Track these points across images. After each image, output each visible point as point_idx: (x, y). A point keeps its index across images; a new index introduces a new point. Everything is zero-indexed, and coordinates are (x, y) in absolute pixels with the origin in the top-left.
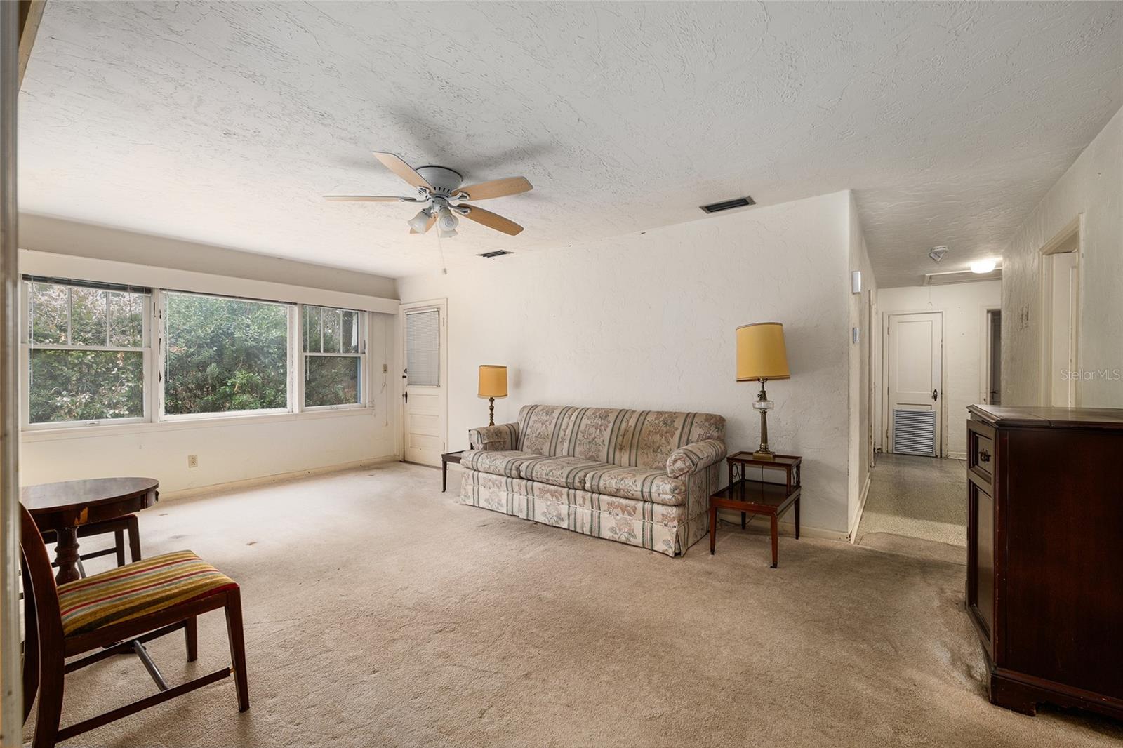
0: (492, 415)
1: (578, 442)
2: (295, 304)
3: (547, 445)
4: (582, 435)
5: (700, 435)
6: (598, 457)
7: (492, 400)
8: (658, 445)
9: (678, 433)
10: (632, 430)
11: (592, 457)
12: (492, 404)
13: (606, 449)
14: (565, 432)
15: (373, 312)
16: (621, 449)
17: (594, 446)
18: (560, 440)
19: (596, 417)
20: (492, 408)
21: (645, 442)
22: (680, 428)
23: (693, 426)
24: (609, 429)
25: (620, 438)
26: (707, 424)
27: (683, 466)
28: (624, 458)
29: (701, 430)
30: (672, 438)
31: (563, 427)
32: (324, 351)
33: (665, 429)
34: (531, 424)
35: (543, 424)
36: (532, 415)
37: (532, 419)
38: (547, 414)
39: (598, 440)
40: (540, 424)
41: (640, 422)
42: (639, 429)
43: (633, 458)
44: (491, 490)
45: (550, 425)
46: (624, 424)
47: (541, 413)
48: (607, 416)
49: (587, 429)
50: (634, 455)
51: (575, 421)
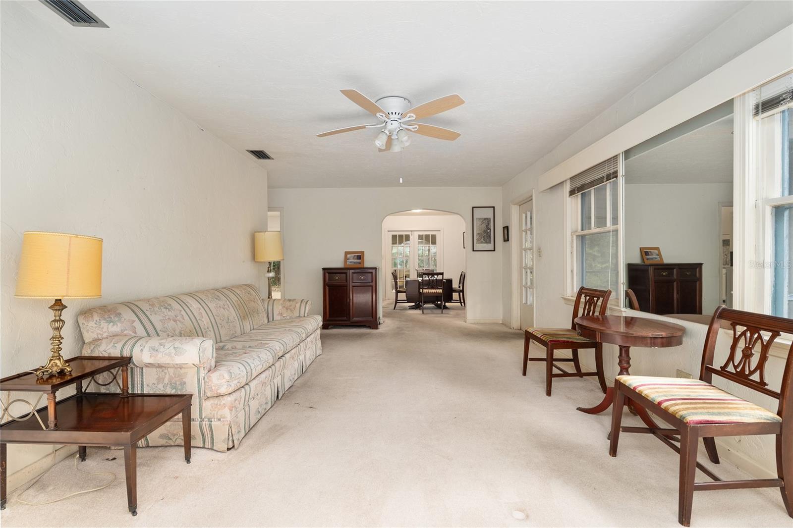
4: (218, 318)
7: (59, 307)
12: (60, 314)
34: (159, 327)
35: (175, 321)
36: (148, 315)
37: (155, 319)
38: (166, 308)
39: (231, 318)
40: (172, 322)
41: (237, 295)
42: (242, 301)
43: (251, 323)
44: (259, 396)
45: (184, 319)
46: (233, 301)
47: (156, 309)
48: (218, 296)
49: (218, 312)
50: (250, 319)
51: (203, 307)
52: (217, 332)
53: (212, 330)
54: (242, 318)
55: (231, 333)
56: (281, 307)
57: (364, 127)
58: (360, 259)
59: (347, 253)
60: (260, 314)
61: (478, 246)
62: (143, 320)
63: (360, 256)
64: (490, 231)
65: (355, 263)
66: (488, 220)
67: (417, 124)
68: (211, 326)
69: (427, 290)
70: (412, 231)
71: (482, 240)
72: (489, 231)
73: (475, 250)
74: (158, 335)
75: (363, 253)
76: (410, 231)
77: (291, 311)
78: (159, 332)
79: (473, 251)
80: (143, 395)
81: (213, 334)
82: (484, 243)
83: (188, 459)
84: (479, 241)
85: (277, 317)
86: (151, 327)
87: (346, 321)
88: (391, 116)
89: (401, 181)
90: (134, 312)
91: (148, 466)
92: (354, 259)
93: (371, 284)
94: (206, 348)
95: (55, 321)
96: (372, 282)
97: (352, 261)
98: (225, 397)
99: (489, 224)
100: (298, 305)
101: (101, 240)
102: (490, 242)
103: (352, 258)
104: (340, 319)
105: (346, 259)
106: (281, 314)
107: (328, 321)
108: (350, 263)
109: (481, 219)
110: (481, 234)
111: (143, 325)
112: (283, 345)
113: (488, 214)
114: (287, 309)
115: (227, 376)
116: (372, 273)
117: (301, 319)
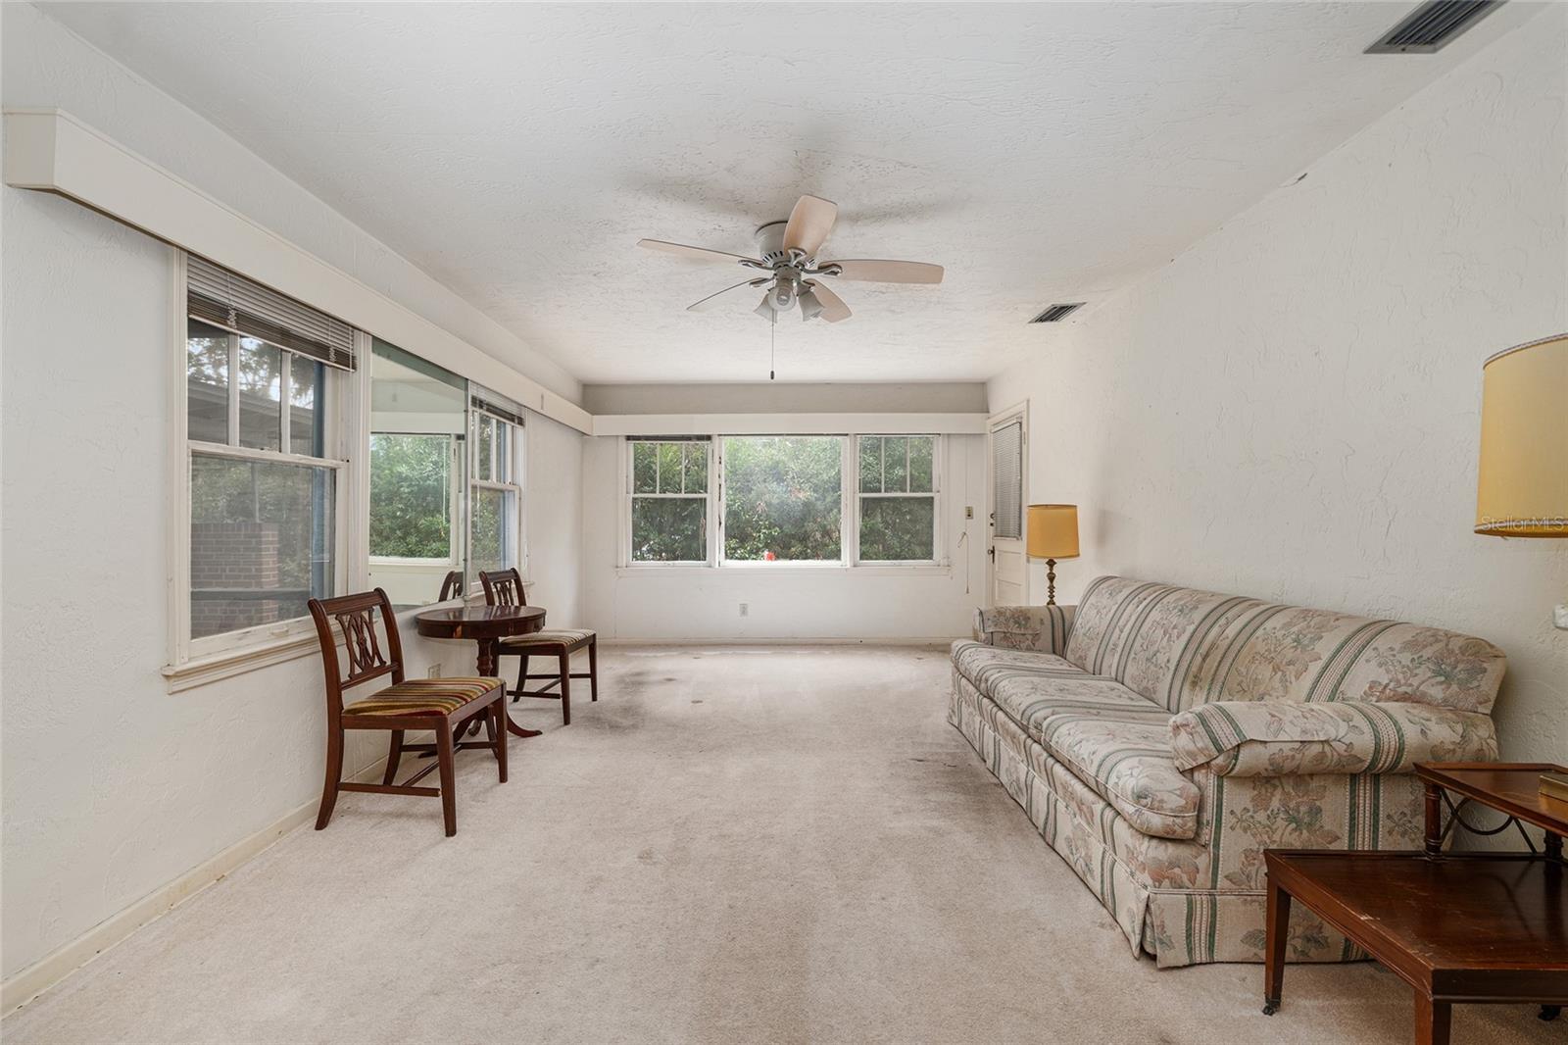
0: (1052, 589)
1: (1132, 655)
2: (847, 435)
3: (1094, 651)
4: (1142, 641)
5: (1373, 685)
6: (1155, 693)
7: (1051, 563)
8: (1262, 689)
9: (1315, 668)
10: (1225, 647)
12: (1051, 569)
13: (1170, 677)
14: (1122, 631)
15: (949, 435)
16: (1194, 684)
17: (1152, 667)
18: (1111, 646)
19: (1175, 608)
20: (1051, 577)
21: (1240, 678)
22: (1325, 657)
23: (1362, 658)
24: (1185, 638)
25: (1199, 658)
26: (1406, 658)
27: (1191, 747)
29: (1382, 670)
30: (1297, 678)
31: (1120, 623)
32: (885, 491)
33: (1290, 654)
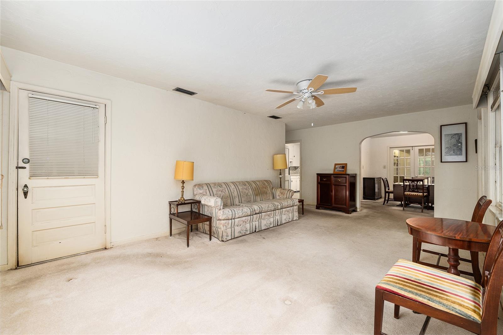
0: (183, 192)
1: (242, 196)
3: (229, 201)
4: (242, 193)
7: (183, 182)
8: (266, 192)
11: (249, 201)
18: (234, 197)
20: (183, 188)
21: (262, 191)
22: (268, 185)
24: (250, 189)
25: (255, 192)
28: (258, 198)
30: (268, 189)
33: (265, 186)
34: (215, 193)
35: (222, 192)
36: (212, 188)
37: (214, 190)
38: (220, 187)
39: (249, 194)
40: (220, 192)
41: (256, 185)
42: (258, 187)
43: (261, 198)
44: (241, 226)
45: (226, 191)
46: (253, 186)
47: (216, 186)
48: (245, 184)
49: (243, 190)
50: (261, 197)
51: (236, 188)
52: (240, 199)
53: (238, 197)
54: (256, 195)
55: (248, 200)
56: (279, 192)
57: (294, 100)
58: (344, 168)
59: (336, 165)
60: (268, 195)
61: (446, 158)
62: (210, 191)
63: (344, 166)
64: (462, 144)
65: (340, 171)
66: (459, 135)
67: (322, 91)
68: (237, 196)
69: (409, 193)
70: (412, 147)
71: (452, 152)
72: (459, 144)
73: (442, 161)
74: (214, 196)
75: (346, 164)
76: (411, 147)
77: (283, 195)
78: (215, 195)
79: (441, 162)
80: (203, 215)
81: (238, 199)
82: (453, 155)
83: (210, 239)
84: (448, 153)
85: (278, 197)
86: (212, 192)
87: (329, 206)
88: (303, 91)
89: (312, 125)
90: (207, 186)
91: (201, 238)
92: (340, 168)
93: (345, 184)
94: (217, 201)
95: (182, 186)
96: (346, 183)
97: (339, 169)
98: (222, 221)
99: (459, 138)
100: (286, 192)
101: (194, 162)
102: (461, 154)
103: (339, 168)
104: (327, 204)
105: (335, 168)
106: (279, 196)
107: (319, 204)
108: (337, 171)
109: (450, 134)
110: (451, 147)
111: (209, 191)
112: (260, 208)
113: (461, 130)
114: (282, 193)
115: (222, 213)
116: (346, 177)
117: (287, 199)
